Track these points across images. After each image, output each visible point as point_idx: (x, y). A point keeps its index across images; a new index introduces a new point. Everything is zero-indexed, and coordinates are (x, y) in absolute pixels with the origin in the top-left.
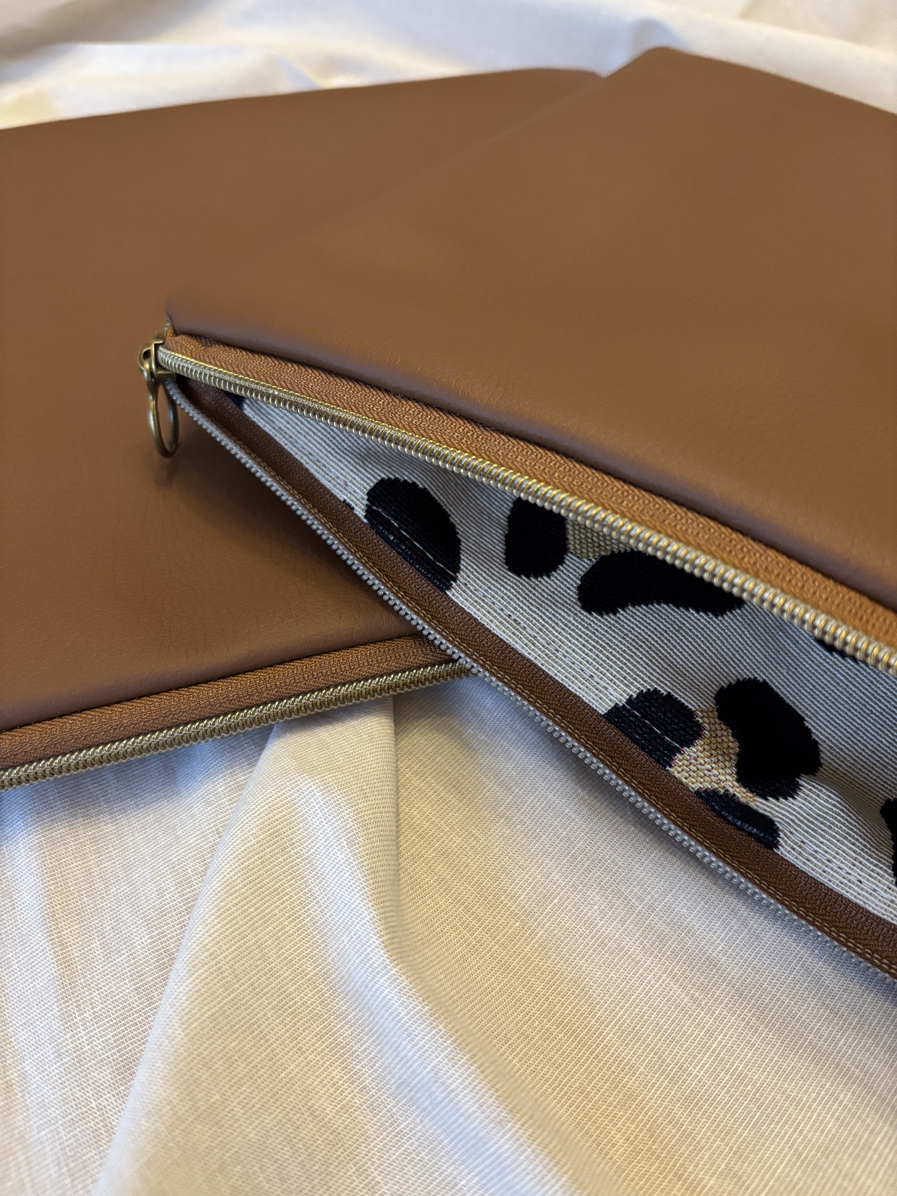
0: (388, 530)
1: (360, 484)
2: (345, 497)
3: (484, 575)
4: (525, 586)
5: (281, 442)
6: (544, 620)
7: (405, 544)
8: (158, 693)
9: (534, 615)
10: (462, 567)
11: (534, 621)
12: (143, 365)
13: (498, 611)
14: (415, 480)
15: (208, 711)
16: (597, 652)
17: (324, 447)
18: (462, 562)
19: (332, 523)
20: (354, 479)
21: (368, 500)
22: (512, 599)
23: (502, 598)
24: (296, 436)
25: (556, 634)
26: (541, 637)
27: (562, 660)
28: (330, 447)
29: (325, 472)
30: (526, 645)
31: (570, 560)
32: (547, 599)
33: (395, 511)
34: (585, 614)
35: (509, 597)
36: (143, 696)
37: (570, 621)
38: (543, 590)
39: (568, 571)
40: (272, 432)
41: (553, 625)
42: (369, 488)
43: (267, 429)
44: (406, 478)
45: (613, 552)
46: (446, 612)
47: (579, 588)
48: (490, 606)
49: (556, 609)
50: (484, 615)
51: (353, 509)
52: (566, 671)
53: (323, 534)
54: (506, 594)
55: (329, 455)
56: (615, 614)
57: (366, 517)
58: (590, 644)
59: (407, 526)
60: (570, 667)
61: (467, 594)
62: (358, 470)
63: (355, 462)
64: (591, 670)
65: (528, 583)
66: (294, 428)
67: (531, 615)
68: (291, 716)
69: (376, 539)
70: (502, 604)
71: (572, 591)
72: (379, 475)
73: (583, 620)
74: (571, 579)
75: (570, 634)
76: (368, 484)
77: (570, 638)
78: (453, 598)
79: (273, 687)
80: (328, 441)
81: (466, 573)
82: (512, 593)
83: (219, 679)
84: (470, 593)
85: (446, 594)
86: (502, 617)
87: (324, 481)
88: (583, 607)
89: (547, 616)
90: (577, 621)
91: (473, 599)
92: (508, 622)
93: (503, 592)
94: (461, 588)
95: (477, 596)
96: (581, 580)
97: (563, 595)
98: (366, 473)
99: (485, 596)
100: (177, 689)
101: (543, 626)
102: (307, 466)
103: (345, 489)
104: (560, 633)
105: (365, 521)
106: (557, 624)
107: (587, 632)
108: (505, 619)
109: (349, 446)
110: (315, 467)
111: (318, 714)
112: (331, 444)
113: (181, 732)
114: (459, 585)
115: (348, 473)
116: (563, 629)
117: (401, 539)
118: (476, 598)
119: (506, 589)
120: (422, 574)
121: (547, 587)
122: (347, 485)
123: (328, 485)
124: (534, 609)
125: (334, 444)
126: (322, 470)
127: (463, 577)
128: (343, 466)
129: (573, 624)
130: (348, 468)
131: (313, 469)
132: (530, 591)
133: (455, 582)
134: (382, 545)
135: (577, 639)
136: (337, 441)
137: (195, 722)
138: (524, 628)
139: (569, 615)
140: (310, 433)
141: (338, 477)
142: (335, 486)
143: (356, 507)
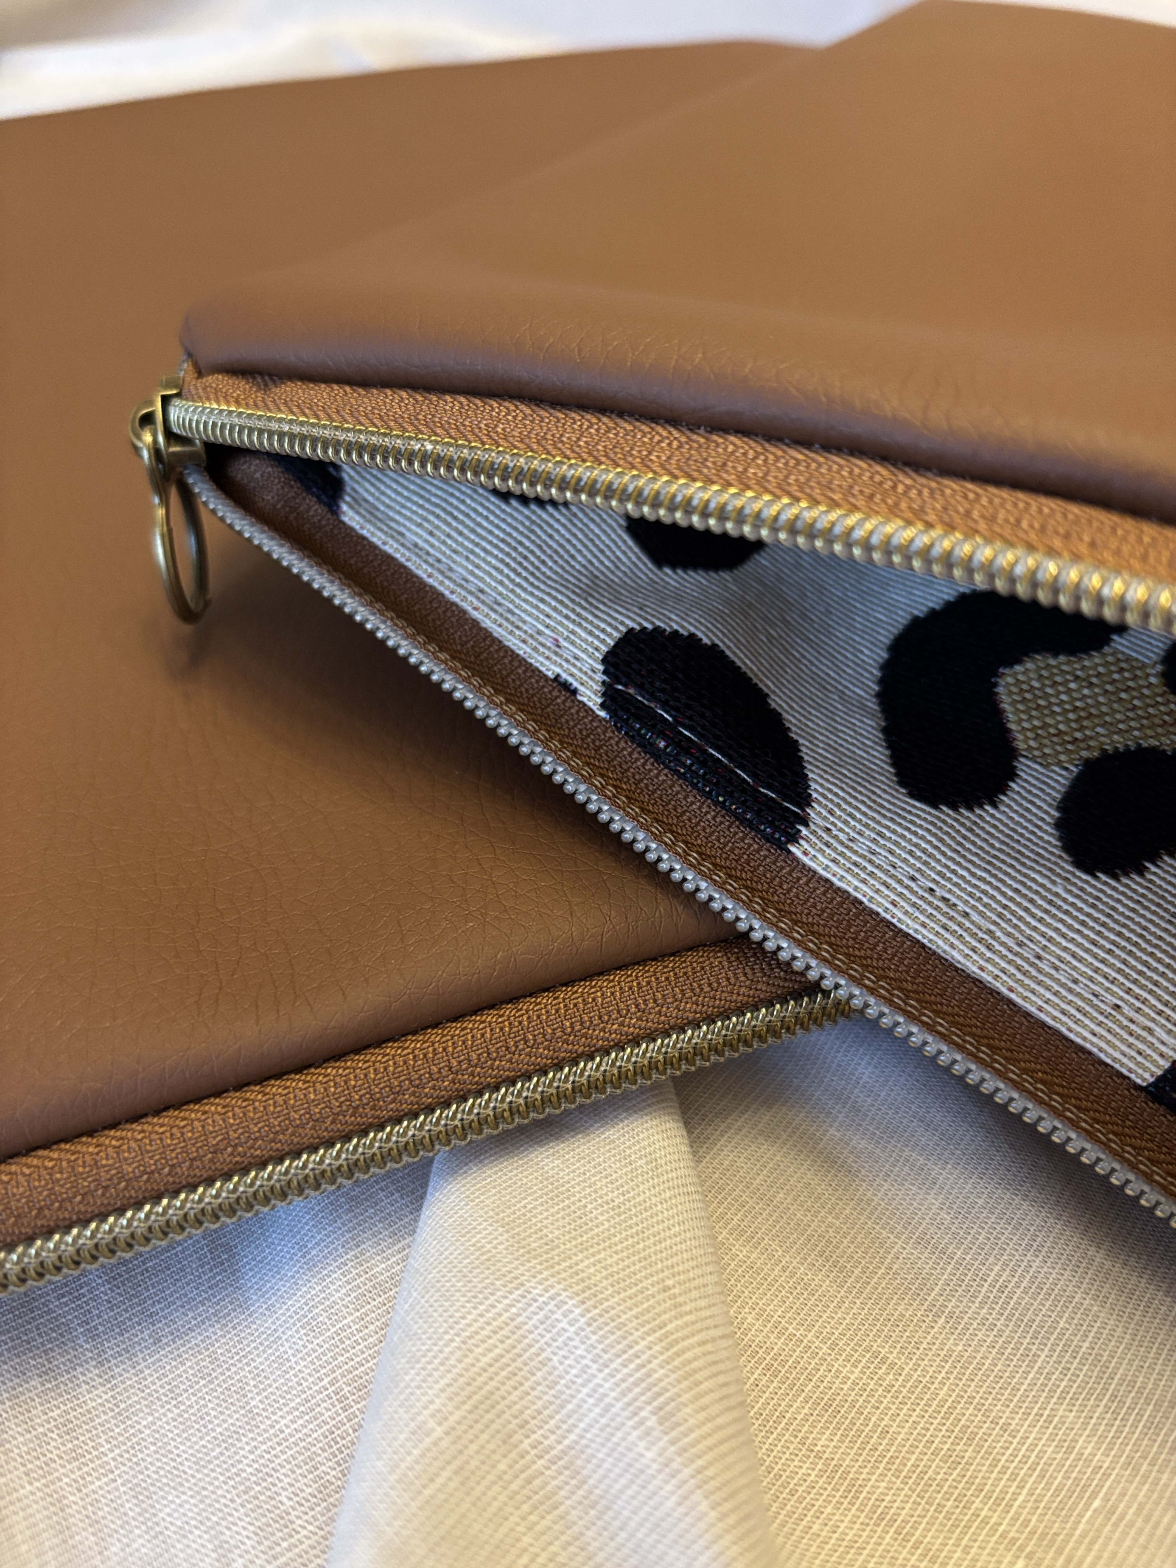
0: (652, 728)
1: (585, 641)
2: (558, 670)
3: (863, 808)
4: (952, 827)
5: (420, 573)
6: (1004, 894)
7: (690, 755)
8: (198, 1100)
9: (983, 886)
10: (815, 795)
11: (986, 900)
12: (139, 438)
13: (907, 882)
14: (692, 629)
15: (308, 1134)
16: (1123, 956)
17: (508, 576)
18: (814, 786)
19: (535, 722)
20: (573, 632)
21: (605, 672)
22: (930, 856)
23: (911, 853)
24: (449, 557)
25: (1034, 923)
26: (1002, 929)
27: (1050, 977)
28: (519, 575)
29: (512, 623)
30: (974, 950)
31: (1026, 769)
32: (1000, 850)
33: (663, 691)
34: (1085, 877)
35: (924, 851)
36: (166, 1109)
37: (1057, 894)
38: (988, 833)
39: (1029, 792)
40: (400, 554)
41: (1026, 904)
42: (604, 649)
43: (391, 548)
44: (675, 627)
45: (1104, 751)
46: (789, 890)
47: (1059, 825)
48: (886, 872)
49: (1024, 870)
50: (877, 891)
51: (574, 692)
52: (1063, 998)
53: (521, 744)
54: (916, 845)
55: (518, 591)
56: (1142, 875)
57: (603, 706)
58: (1106, 938)
59: (690, 718)
60: (1070, 990)
61: (835, 850)
62: (578, 615)
63: (573, 601)
64: (1113, 994)
65: (956, 820)
66: (444, 543)
67: (975, 886)
68: (480, 1132)
69: (627, 748)
70: (912, 866)
71: (1046, 832)
72: (622, 623)
73: (1082, 889)
74: (1039, 808)
75: (1061, 921)
76: (603, 641)
77: (1064, 930)
78: (806, 860)
79: (444, 1072)
80: (513, 565)
81: (825, 807)
82: (929, 842)
83: (327, 1060)
84: (840, 848)
85: (789, 852)
86: (915, 893)
87: (513, 642)
88: (1079, 864)
89: (1010, 886)
90: (1069, 892)
91: (848, 859)
92: (930, 904)
93: (910, 841)
94: (820, 838)
95: (856, 852)
96: (1058, 809)
97: (1029, 840)
98: (596, 621)
99: (873, 853)
100: (239, 1087)
101: (1005, 907)
102: (475, 615)
103: (556, 653)
104: (1041, 920)
105: (602, 714)
106: (1031, 901)
107: (1096, 915)
108: (922, 898)
109: (556, 573)
110: (493, 615)
111: (536, 1123)
112: (520, 570)
113: (252, 1184)
114: (814, 833)
115: (560, 623)
116: (1046, 911)
117: (683, 746)
118: (855, 858)
119: (915, 834)
120: (734, 814)
121: (994, 826)
122: (559, 646)
123: (523, 650)
124: (979, 873)
125: (525, 569)
126: (507, 619)
127: (819, 814)
128: (547, 609)
129: (1065, 900)
130: (560, 613)
131: (488, 621)
132: (965, 837)
133: (807, 825)
134: (641, 760)
135: (1078, 931)
136: (532, 564)
137: (281, 1161)
138: (966, 915)
139: (1054, 882)
140: (477, 550)
141: (539, 633)
142: (535, 649)
143: (581, 688)
